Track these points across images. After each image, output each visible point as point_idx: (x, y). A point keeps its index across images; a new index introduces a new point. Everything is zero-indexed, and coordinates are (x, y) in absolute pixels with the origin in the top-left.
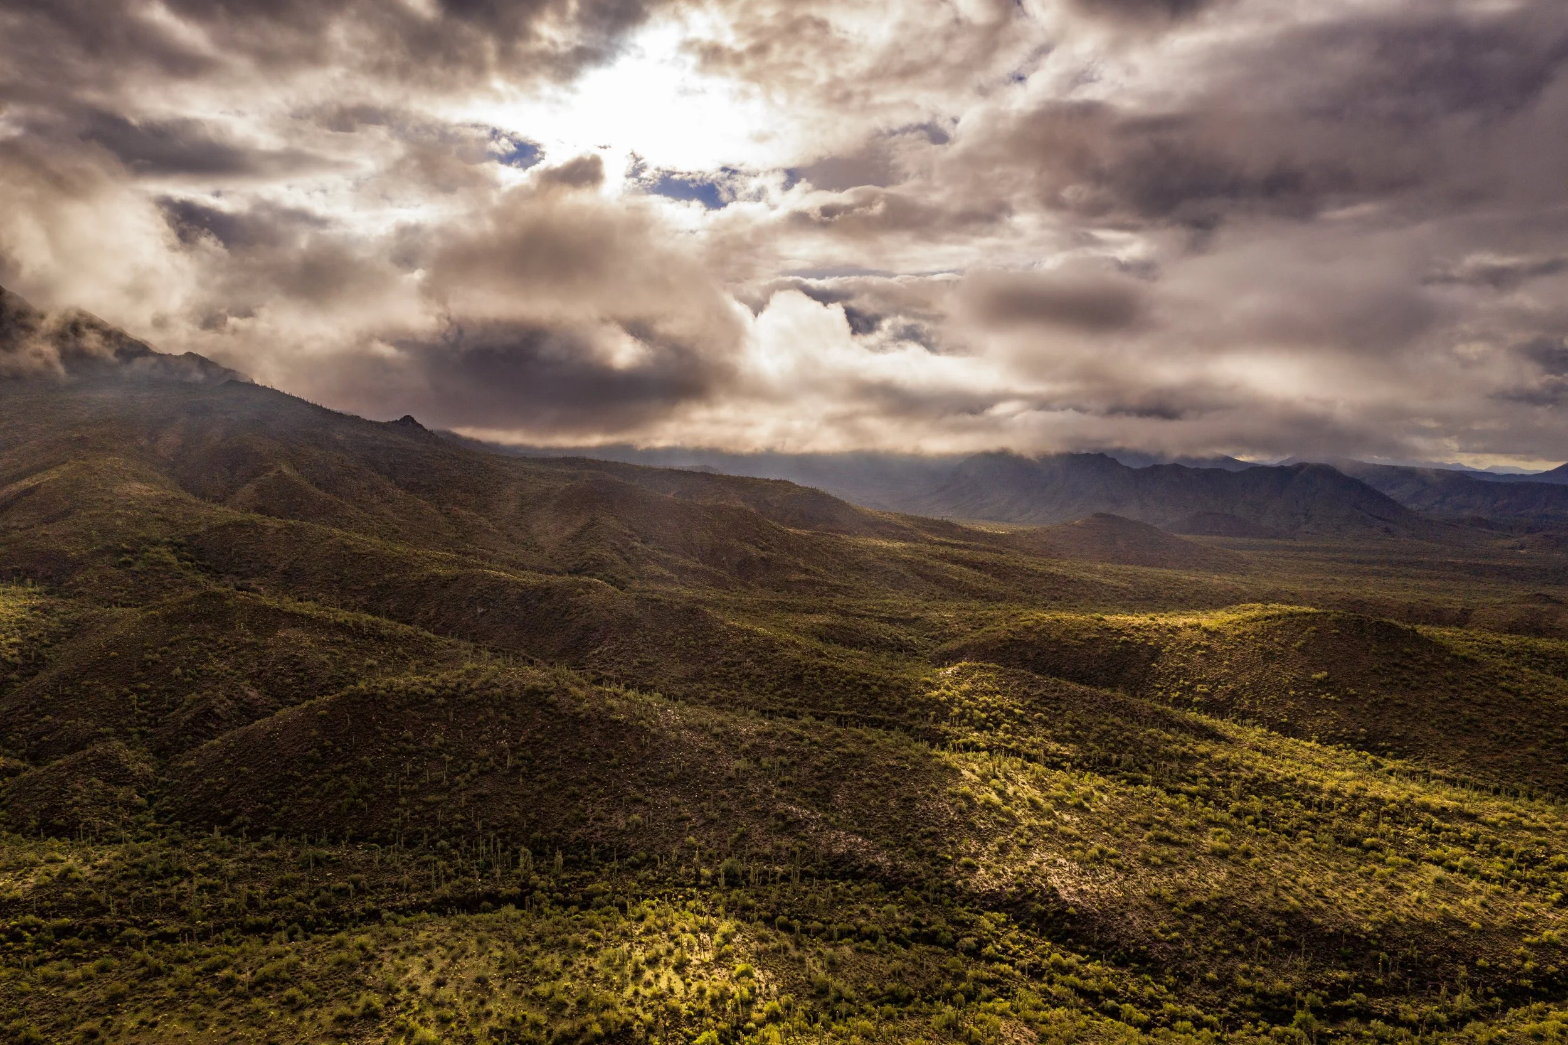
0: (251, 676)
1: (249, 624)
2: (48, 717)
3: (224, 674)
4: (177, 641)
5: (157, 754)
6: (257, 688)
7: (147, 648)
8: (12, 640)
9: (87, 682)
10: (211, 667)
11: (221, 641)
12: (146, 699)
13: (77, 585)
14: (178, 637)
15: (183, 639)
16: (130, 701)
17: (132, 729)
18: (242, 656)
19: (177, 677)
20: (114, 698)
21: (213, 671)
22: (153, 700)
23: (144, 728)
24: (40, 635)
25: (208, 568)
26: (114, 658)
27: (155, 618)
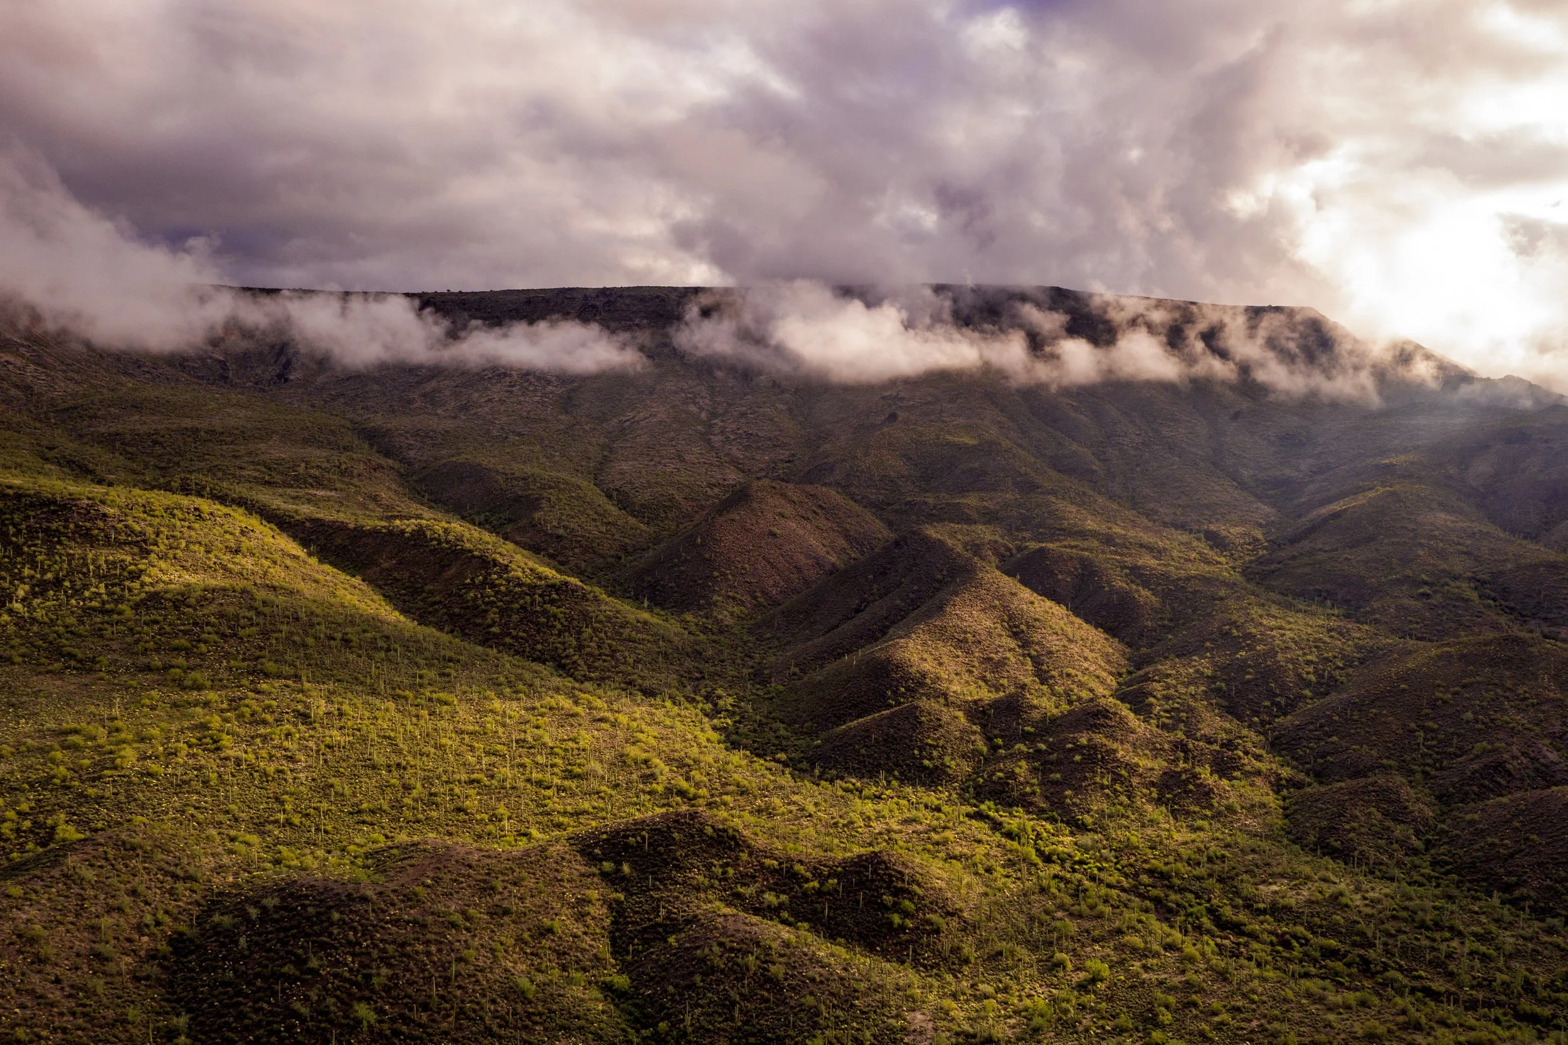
0: (1552, 736)
1: (1555, 677)
2: (1335, 739)
3: (1520, 728)
4: (1472, 684)
5: (1439, 798)
6: (1558, 751)
7: (1439, 686)
8: (1309, 657)
9: (1374, 711)
10: (1506, 718)
11: (1520, 691)
12: (1433, 739)
13: (1373, 612)
14: (1473, 679)
15: (1478, 683)
16: (1416, 738)
17: (1416, 767)
18: (1544, 712)
19: (1468, 722)
20: (1400, 732)
21: (1508, 723)
22: (1440, 742)
23: (1428, 769)
24: (1335, 657)
25: (1512, 609)
26: (1404, 690)
27: (1449, 656)
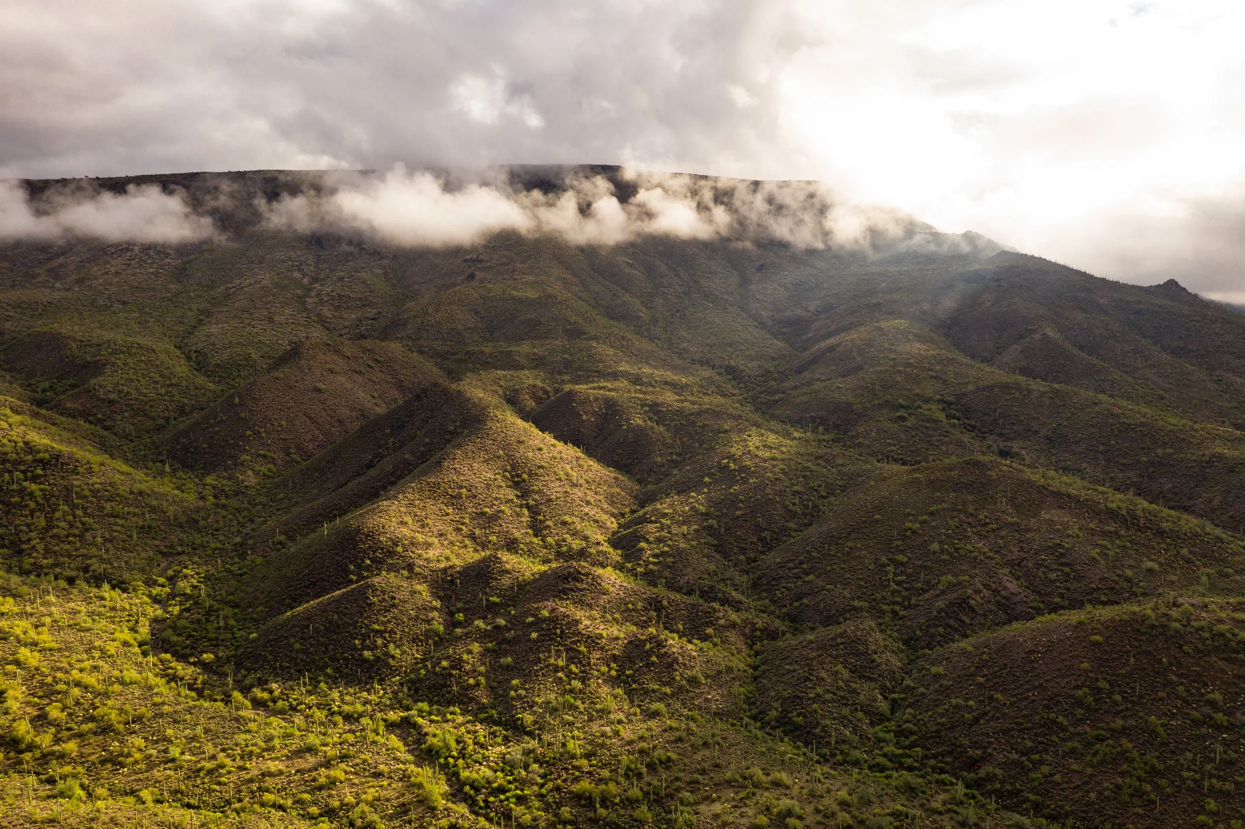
0: (1011, 564)
1: (1012, 500)
2: (811, 577)
3: (982, 557)
4: (938, 511)
5: (906, 643)
6: (1017, 579)
7: (909, 514)
8: (796, 488)
9: (850, 544)
10: (969, 547)
11: (981, 517)
12: (903, 573)
13: (856, 437)
14: (939, 506)
15: (944, 509)
16: (887, 573)
17: (885, 607)
18: (1002, 538)
19: (935, 552)
20: (872, 567)
21: (971, 552)
22: (909, 576)
23: (897, 608)
24: (820, 486)
25: (974, 427)
26: (878, 520)
27: (917, 481)
